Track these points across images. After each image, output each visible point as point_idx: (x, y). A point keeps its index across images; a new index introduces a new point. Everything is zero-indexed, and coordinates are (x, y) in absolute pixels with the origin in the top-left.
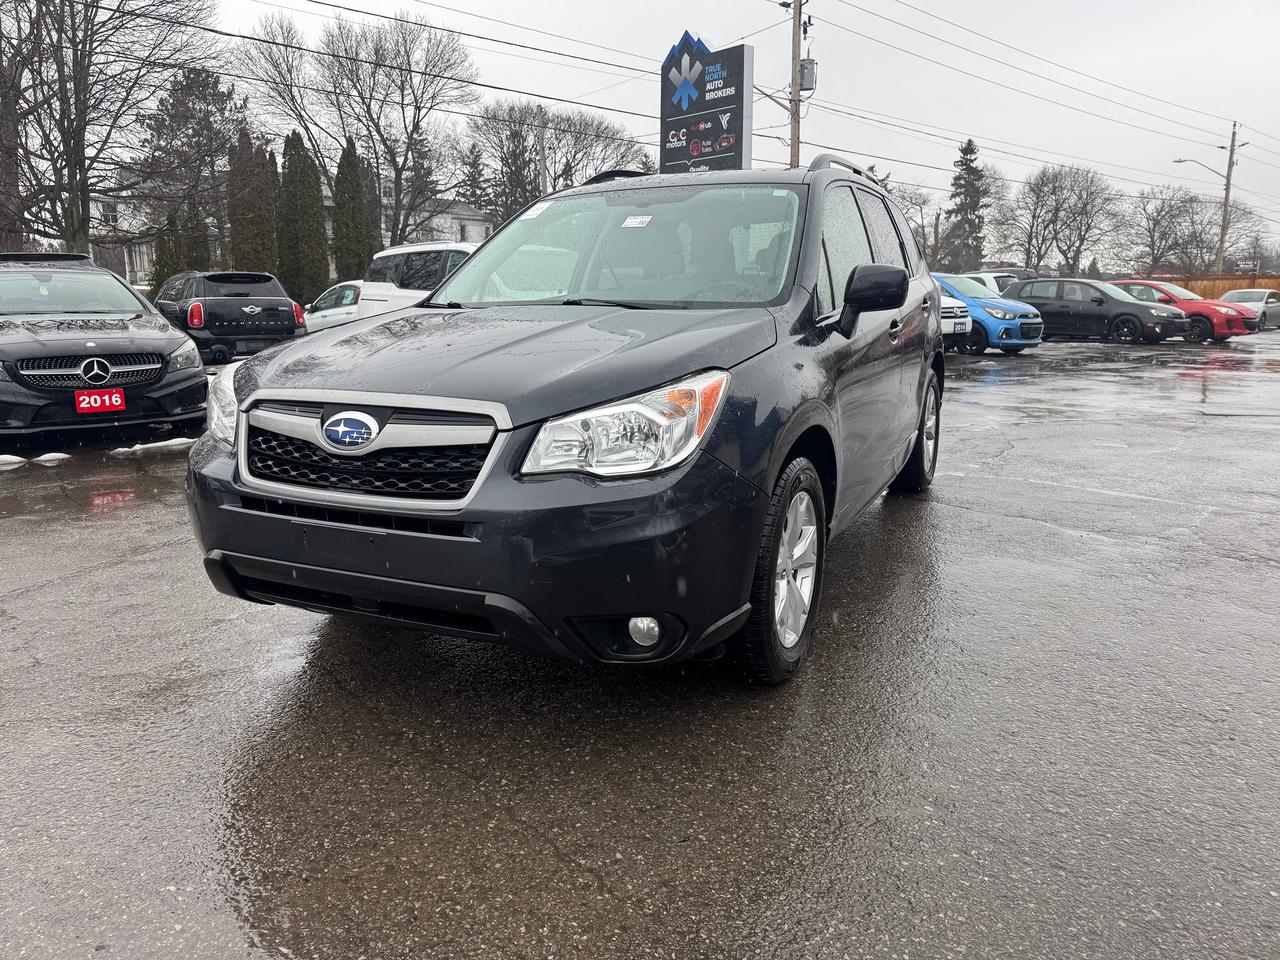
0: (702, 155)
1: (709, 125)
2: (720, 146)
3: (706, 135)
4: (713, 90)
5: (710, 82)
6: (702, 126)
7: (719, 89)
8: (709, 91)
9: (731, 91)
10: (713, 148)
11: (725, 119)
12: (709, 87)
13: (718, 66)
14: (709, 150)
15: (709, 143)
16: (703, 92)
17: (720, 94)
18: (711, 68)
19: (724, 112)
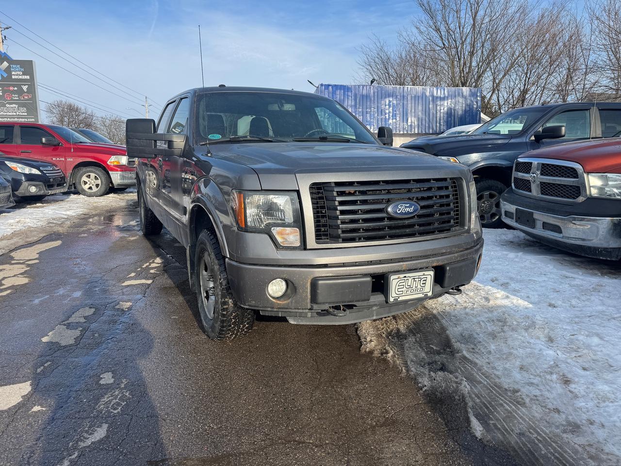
0: (12, 100)
1: (16, 89)
2: (24, 97)
3: (14, 92)
4: (17, 75)
5: (14, 71)
6: (11, 88)
7: (19, 75)
8: (13, 75)
9: (28, 77)
10: (19, 98)
11: (25, 88)
12: (13, 73)
13: (19, 66)
14: (16, 98)
15: (17, 96)
16: (10, 75)
17: (21, 77)
18: (14, 66)
19: (25, 85)
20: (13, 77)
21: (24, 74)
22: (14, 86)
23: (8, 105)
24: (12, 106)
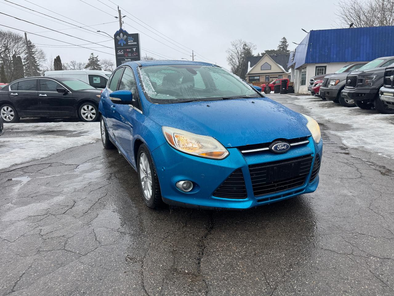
2: (134, 55)
5: (129, 40)
7: (132, 42)
8: (129, 42)
9: (136, 43)
10: (131, 55)
11: (134, 49)
13: (131, 37)
16: (127, 43)
18: (129, 37)
19: (134, 48)
20: (129, 44)
21: (134, 42)
22: (129, 49)
23: (126, 60)
24: (128, 60)
